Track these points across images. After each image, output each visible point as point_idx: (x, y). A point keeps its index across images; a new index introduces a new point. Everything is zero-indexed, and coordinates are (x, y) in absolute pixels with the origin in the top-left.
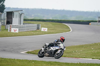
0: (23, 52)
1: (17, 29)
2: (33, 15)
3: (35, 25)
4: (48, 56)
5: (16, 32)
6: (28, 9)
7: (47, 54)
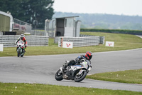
1: (72, 43)
2: (93, 23)
3: (96, 37)
4: (67, 79)
5: (70, 47)
6: (87, 14)
7: (66, 76)
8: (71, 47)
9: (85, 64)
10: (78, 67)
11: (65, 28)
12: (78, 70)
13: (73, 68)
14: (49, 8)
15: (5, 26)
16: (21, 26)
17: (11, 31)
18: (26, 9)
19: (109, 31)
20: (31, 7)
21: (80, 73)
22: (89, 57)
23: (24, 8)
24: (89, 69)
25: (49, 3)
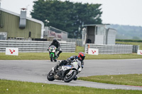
5: (95, 54)
7: (56, 76)
8: (97, 53)
9: (75, 64)
10: (68, 68)
11: (96, 36)
12: (68, 71)
13: (64, 68)
14: (97, 19)
15: (36, 33)
16: (57, 34)
17: (42, 38)
18: (74, 19)
20: (79, 18)
21: (69, 73)
22: (82, 58)
23: (72, 19)
24: (80, 70)
25: (97, 14)
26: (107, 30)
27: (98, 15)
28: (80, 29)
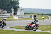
0: (8, 27)
11: (17, 12)
14: (18, 6)
19: (39, 14)
20: (11, 6)
26: (21, 10)
27: (18, 4)
28: (11, 9)
